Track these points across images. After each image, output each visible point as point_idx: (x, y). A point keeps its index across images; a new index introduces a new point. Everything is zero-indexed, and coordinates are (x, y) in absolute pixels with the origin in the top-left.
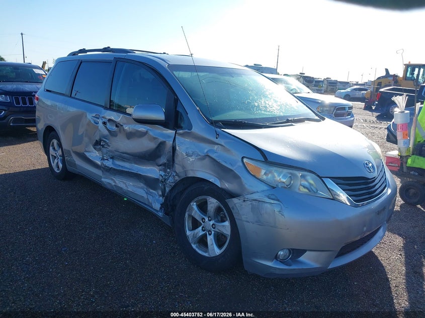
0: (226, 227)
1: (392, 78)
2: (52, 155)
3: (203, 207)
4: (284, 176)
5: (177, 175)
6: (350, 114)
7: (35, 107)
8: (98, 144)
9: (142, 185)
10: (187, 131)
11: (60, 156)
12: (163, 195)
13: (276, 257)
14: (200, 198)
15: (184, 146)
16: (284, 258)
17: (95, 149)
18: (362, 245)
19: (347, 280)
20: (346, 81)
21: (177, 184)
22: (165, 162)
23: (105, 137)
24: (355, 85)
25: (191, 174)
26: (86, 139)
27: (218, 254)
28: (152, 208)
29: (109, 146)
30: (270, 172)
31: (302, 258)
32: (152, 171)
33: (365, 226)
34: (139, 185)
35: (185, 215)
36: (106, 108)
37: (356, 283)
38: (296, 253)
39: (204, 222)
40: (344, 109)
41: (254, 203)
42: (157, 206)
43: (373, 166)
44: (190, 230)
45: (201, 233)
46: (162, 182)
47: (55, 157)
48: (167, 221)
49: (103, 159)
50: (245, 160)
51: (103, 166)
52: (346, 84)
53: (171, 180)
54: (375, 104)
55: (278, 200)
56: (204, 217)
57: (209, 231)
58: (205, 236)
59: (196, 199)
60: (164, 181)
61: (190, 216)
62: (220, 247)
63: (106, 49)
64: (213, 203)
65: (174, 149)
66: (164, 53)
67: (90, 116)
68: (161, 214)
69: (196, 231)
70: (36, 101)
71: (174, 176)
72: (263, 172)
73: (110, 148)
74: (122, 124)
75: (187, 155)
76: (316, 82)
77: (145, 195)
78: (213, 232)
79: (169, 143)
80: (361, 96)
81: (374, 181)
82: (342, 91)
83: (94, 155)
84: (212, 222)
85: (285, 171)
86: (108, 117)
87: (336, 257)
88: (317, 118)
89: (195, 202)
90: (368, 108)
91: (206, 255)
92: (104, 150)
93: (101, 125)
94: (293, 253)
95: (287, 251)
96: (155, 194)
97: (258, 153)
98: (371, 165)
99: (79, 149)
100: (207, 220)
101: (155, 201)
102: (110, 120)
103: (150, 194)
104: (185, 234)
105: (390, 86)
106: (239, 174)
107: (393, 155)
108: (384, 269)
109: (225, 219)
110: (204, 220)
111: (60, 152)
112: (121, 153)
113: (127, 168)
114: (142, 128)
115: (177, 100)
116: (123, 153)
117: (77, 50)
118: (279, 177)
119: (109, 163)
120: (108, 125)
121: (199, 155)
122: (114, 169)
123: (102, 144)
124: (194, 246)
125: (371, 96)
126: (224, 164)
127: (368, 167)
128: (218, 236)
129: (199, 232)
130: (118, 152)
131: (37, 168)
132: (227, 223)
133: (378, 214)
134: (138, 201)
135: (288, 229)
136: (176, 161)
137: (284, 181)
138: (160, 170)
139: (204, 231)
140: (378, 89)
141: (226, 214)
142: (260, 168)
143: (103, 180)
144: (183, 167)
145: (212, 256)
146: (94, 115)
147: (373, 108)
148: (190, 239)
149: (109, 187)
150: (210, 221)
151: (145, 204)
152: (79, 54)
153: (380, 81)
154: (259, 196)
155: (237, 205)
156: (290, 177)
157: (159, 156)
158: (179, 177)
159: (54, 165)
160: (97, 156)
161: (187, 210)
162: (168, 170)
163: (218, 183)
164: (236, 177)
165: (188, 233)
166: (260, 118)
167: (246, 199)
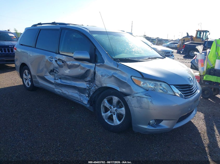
0: (123, 111)
1: (190, 37)
2: (25, 78)
3: (110, 101)
4: (152, 85)
5: (97, 86)
6: (172, 55)
7: (14, 53)
8: (52, 72)
9: (77, 92)
10: (101, 64)
11: (30, 78)
12: (89, 96)
13: (149, 124)
14: (109, 97)
15: (100, 71)
16: (153, 124)
17: (50, 74)
18: (187, 117)
19: (181, 134)
20: (167, 39)
21: (97, 91)
22: (90, 79)
23: (56, 68)
24: (171, 41)
25: (104, 85)
26: (45, 69)
27: (119, 124)
28: (83, 103)
29: (58, 72)
30: (145, 83)
31: (161, 124)
32: (83, 84)
33: (189, 108)
34: (75, 92)
35: (101, 106)
36: (56, 53)
37: (185, 135)
38: (158, 121)
39: (111, 109)
40: (169, 53)
41: (138, 98)
42: (86, 102)
43: (192, 79)
44: (103, 113)
45: (110, 114)
46: (88, 90)
47: (26, 79)
48: (91, 109)
49: (55, 79)
50: (132, 78)
51: (55, 83)
52: (167, 41)
53: (93, 88)
54: (182, 50)
55: (150, 96)
56: (111, 106)
57: (114, 113)
58: (112, 115)
59: (107, 98)
60: (89, 89)
61: (104, 106)
62: (120, 120)
63: (54, 23)
64: (115, 99)
65: (95, 73)
66: (82, 25)
67: (47, 58)
68: (88, 105)
69: (107, 113)
70: (15, 51)
71: (95, 87)
72: (142, 83)
73: (59, 74)
74: (66, 61)
75: (102, 76)
76: (152, 39)
77: (79, 97)
78: (116, 113)
79: (92, 70)
80: (174, 47)
81: (192, 86)
82: (165, 44)
83: (50, 77)
84: (115, 109)
85: (152, 82)
86: (58, 58)
87: (177, 123)
88: (161, 57)
89: (106, 99)
90: (178, 52)
91: (113, 124)
92: (56, 75)
93: (54, 62)
94: (157, 121)
95: (154, 121)
96: (84, 96)
97: (139, 74)
98: (191, 79)
99: (42, 74)
100: (112, 107)
101: (84, 100)
102: (59, 59)
103: (82, 96)
104: (102, 115)
105: (189, 41)
106: (130, 85)
107: (196, 75)
108: (197, 129)
109: (122, 107)
110: (111, 108)
111: (29, 76)
112: (65, 76)
113: (69, 84)
114: (77, 63)
115: (95, 49)
116: (67, 76)
117: (37, 24)
118: (150, 85)
119: (59, 81)
120: (58, 62)
121: (109, 76)
122: (62, 84)
123: (54, 71)
124: (106, 121)
125: (180, 46)
126: (121, 79)
127: (190, 80)
128: (118, 115)
129: (109, 113)
130: (64, 75)
131: (16, 85)
132: (123, 109)
133: (195, 102)
134: (75, 100)
135: (155, 110)
136: (96, 79)
137: (152, 87)
138: (87, 84)
139: (111, 113)
140: (183, 43)
141: (123, 104)
142: (140, 81)
143: (55, 90)
144: (100, 82)
145: (116, 125)
146: (50, 57)
147: (181, 53)
148: (104, 117)
149: (59, 93)
150: (114, 108)
151: (79, 101)
152: (38, 26)
153: (184, 39)
154: (141, 95)
155: (129, 99)
156: (155, 85)
157: (86, 77)
158: (97, 87)
159: (26, 83)
160: (52, 78)
161: (102, 103)
162: (91, 84)
163: (119, 89)
164: (128, 86)
165: (103, 114)
166: (136, 57)
167: (134, 96)
